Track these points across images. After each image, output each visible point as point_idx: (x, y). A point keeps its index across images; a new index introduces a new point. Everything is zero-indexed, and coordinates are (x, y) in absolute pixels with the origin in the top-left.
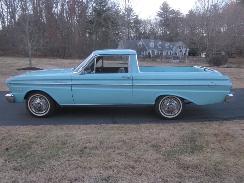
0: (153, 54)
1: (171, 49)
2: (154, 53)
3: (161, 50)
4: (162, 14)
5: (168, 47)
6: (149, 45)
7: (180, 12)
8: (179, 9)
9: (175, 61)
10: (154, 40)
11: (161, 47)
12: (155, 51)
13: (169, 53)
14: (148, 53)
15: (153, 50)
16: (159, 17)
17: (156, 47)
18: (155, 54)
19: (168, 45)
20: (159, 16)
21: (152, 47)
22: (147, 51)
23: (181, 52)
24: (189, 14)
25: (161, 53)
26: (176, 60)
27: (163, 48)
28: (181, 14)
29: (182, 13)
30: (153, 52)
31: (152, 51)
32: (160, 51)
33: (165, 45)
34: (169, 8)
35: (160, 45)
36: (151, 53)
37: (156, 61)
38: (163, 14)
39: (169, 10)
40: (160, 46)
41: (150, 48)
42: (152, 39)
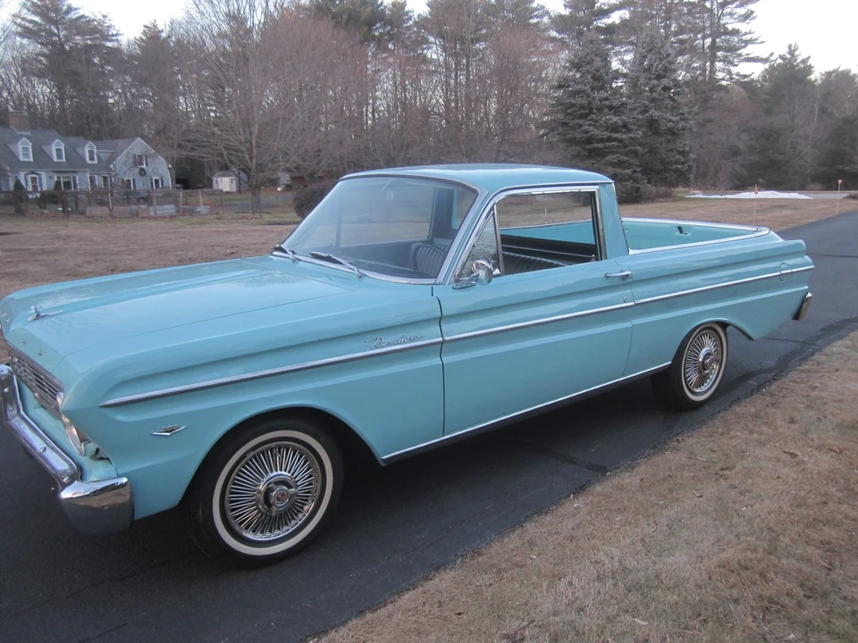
0: (35, 187)
1: (105, 165)
2: (41, 186)
3: (66, 172)
4: (40, 30)
5: (90, 159)
6: (11, 152)
7: (110, 27)
8: (104, 17)
9: (164, 210)
10: (28, 133)
11: (64, 160)
12: (44, 175)
13: (99, 181)
14: (12, 184)
15: (33, 173)
16: (25, 41)
17: (42, 159)
18: (45, 188)
19: (91, 153)
20: (28, 38)
21: (26, 160)
22: (7, 176)
23: (142, 175)
24: (144, 38)
25: (67, 184)
26: (166, 207)
27: (75, 162)
28: (113, 35)
29: (117, 35)
30: (34, 180)
31: (29, 177)
32: (61, 175)
33: (79, 150)
34: (65, 8)
35: (59, 151)
36: (27, 185)
37: (83, 213)
38: (45, 30)
39: (69, 16)
40: (59, 156)
41: (18, 165)
42: (21, 129)
